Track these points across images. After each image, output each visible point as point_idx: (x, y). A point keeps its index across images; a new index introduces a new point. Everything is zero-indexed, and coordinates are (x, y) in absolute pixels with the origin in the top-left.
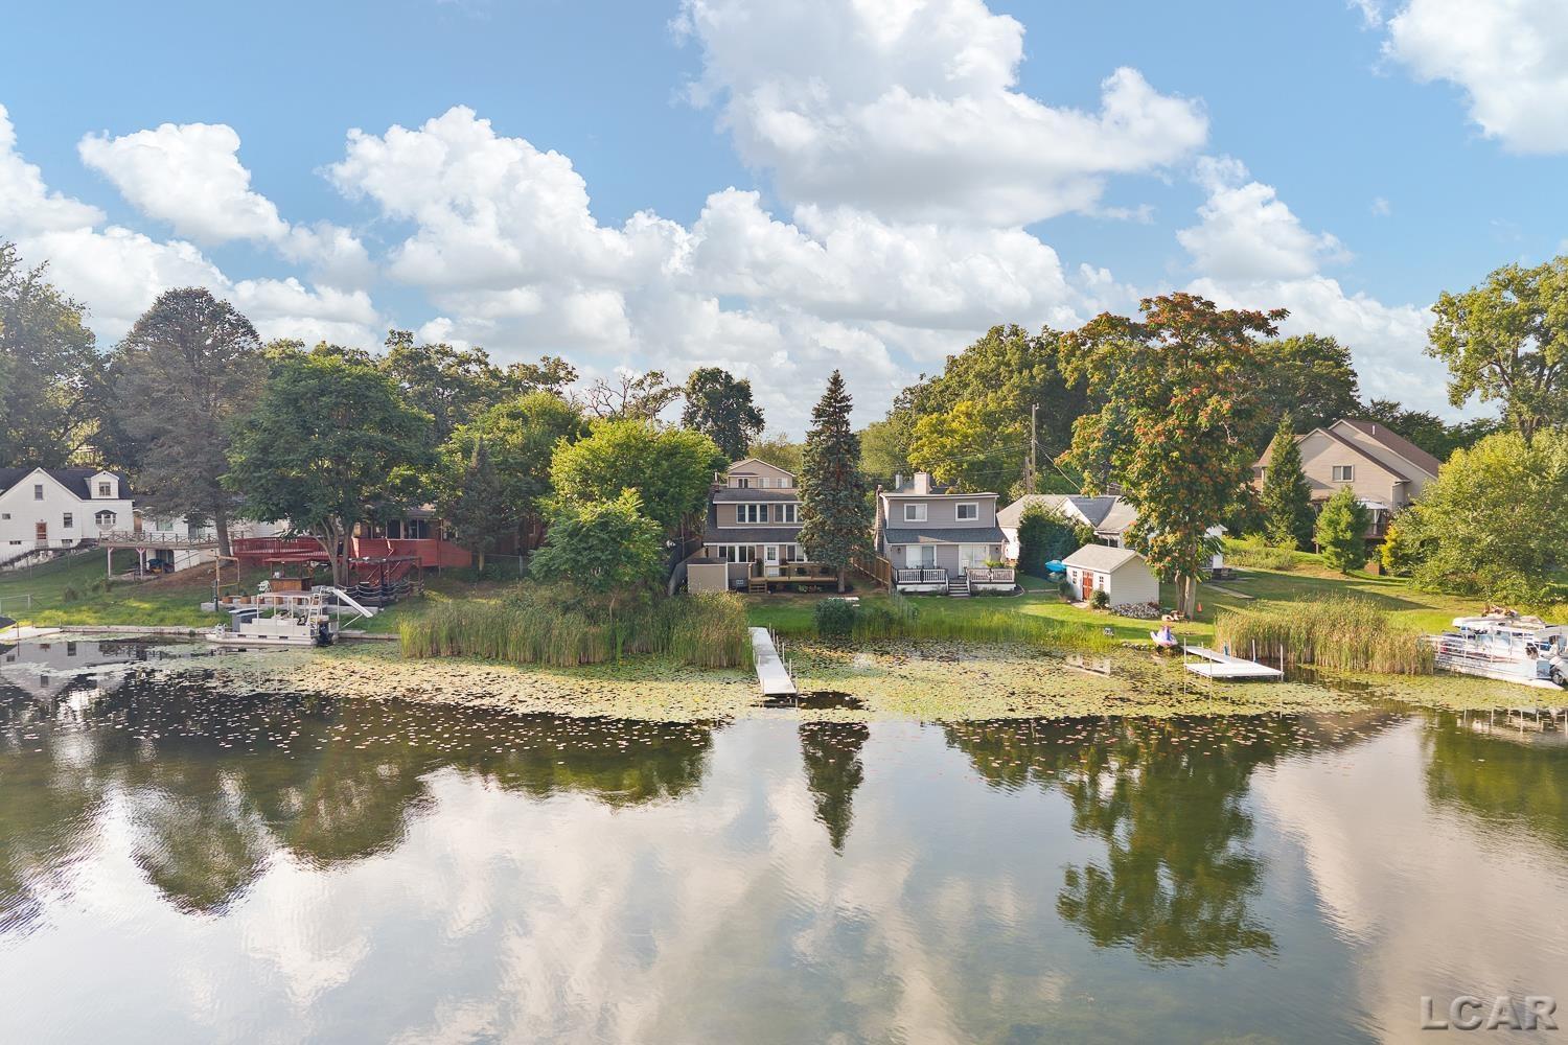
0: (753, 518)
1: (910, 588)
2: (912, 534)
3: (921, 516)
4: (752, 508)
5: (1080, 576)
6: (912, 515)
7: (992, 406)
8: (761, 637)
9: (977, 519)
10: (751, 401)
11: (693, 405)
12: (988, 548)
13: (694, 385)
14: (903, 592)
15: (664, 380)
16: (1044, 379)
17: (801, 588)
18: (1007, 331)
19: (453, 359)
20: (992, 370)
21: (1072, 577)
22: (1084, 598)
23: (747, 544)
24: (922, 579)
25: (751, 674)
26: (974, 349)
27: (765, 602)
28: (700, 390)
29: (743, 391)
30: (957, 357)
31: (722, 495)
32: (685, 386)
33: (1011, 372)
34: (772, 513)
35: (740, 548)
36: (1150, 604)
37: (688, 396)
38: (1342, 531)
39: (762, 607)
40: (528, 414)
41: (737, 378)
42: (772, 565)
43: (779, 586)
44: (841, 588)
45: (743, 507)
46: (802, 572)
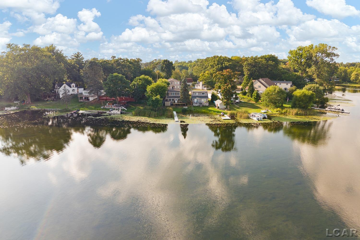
0: (174, 94)
1: (195, 105)
2: (195, 97)
3: (197, 94)
4: (174, 93)
5: (216, 104)
7: (212, 72)
8: (175, 113)
9: (205, 95)
12: (206, 99)
14: (194, 106)
17: (180, 105)
22: (217, 107)
23: (173, 99)
25: (174, 119)
27: (175, 107)
31: (169, 91)
34: (176, 94)
36: (225, 108)
38: (255, 97)
40: (142, 79)
41: (170, 61)
42: (176, 102)
43: (177, 105)
44: (186, 105)
45: (172, 93)
46: (180, 103)
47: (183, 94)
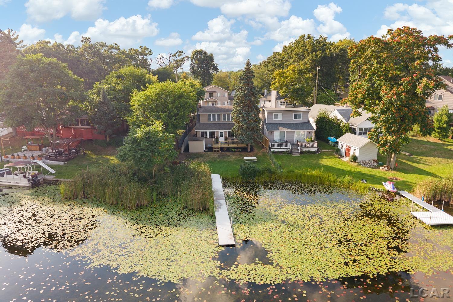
0: (214, 119)
1: (276, 150)
2: (276, 126)
3: (280, 118)
4: (214, 115)
5: (344, 147)
6: (276, 117)
7: (302, 67)
8: (217, 182)
9: (301, 119)
10: (214, 62)
11: (194, 63)
12: (306, 132)
13: (193, 56)
14: (273, 152)
15: (183, 53)
16: (321, 56)
17: (233, 150)
18: (306, 36)
19: (106, 47)
20: (301, 52)
21: (341, 147)
22: (345, 156)
23: (212, 131)
24: (281, 147)
26: (294, 44)
27: (219, 156)
28: (196, 58)
29: (210, 58)
30: (287, 46)
31: (202, 109)
32: (191, 56)
33: (309, 53)
34: (221, 117)
35: (209, 132)
36: (374, 160)
37: (192, 60)
38: (442, 124)
39: (218, 160)
40: (125, 76)
41: (209, 53)
42: (222, 139)
43: (225, 149)
44: (249, 150)
45: (210, 115)
46: (233, 143)
47: (243, 117)
